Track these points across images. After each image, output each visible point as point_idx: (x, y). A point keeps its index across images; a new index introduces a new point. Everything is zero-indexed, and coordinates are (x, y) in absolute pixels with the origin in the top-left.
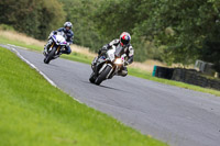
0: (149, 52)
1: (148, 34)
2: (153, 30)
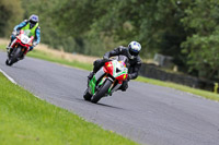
2: (112, 25)
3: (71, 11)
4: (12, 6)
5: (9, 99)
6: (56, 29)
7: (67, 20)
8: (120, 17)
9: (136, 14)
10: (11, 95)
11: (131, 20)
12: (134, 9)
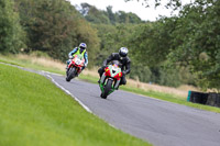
0: (183, 78)
1: (183, 60)
2: (188, 55)
3: (148, 41)
4: (88, 35)
5: (84, 128)
7: (143, 49)
8: (197, 47)
9: (212, 44)
10: (86, 124)
11: (208, 50)
12: (210, 39)
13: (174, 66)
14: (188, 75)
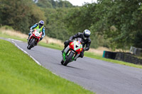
0: (100, 42)
1: (100, 30)
2: (103, 27)
3: (77, 18)
4: (39, 15)
5: (36, 75)
6: (67, 30)
7: (74, 24)
8: (109, 22)
9: (118, 20)
10: (37, 72)
11: (116, 24)
12: (117, 18)
13: (94, 35)
14: (103, 40)
